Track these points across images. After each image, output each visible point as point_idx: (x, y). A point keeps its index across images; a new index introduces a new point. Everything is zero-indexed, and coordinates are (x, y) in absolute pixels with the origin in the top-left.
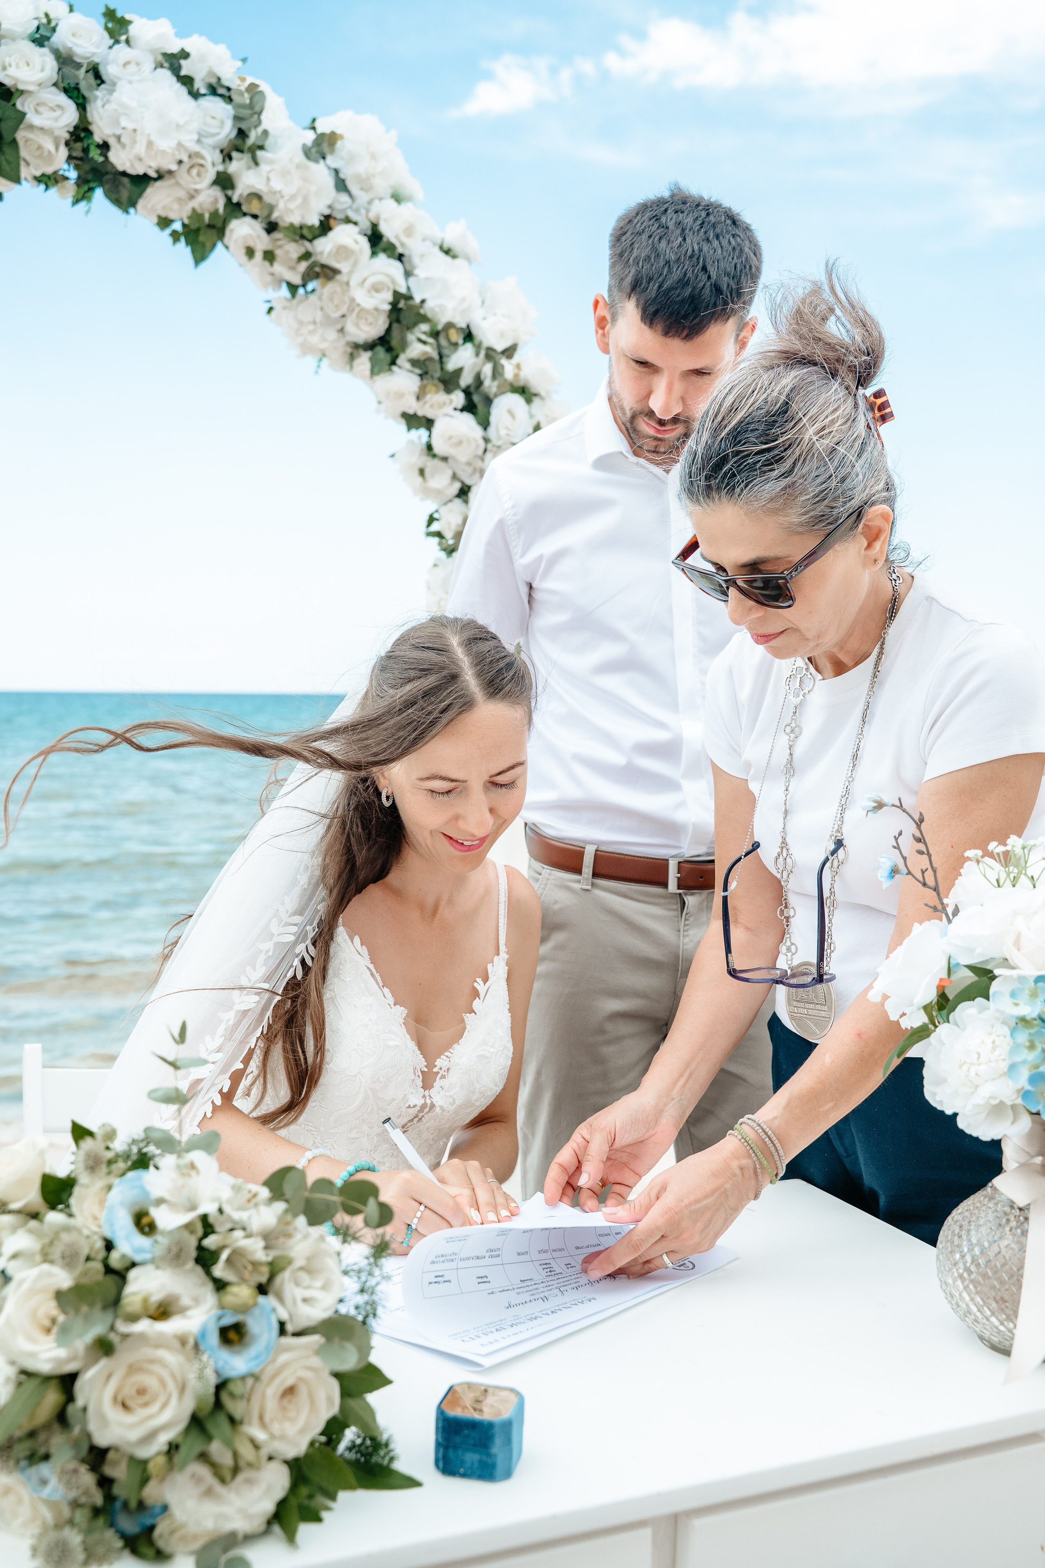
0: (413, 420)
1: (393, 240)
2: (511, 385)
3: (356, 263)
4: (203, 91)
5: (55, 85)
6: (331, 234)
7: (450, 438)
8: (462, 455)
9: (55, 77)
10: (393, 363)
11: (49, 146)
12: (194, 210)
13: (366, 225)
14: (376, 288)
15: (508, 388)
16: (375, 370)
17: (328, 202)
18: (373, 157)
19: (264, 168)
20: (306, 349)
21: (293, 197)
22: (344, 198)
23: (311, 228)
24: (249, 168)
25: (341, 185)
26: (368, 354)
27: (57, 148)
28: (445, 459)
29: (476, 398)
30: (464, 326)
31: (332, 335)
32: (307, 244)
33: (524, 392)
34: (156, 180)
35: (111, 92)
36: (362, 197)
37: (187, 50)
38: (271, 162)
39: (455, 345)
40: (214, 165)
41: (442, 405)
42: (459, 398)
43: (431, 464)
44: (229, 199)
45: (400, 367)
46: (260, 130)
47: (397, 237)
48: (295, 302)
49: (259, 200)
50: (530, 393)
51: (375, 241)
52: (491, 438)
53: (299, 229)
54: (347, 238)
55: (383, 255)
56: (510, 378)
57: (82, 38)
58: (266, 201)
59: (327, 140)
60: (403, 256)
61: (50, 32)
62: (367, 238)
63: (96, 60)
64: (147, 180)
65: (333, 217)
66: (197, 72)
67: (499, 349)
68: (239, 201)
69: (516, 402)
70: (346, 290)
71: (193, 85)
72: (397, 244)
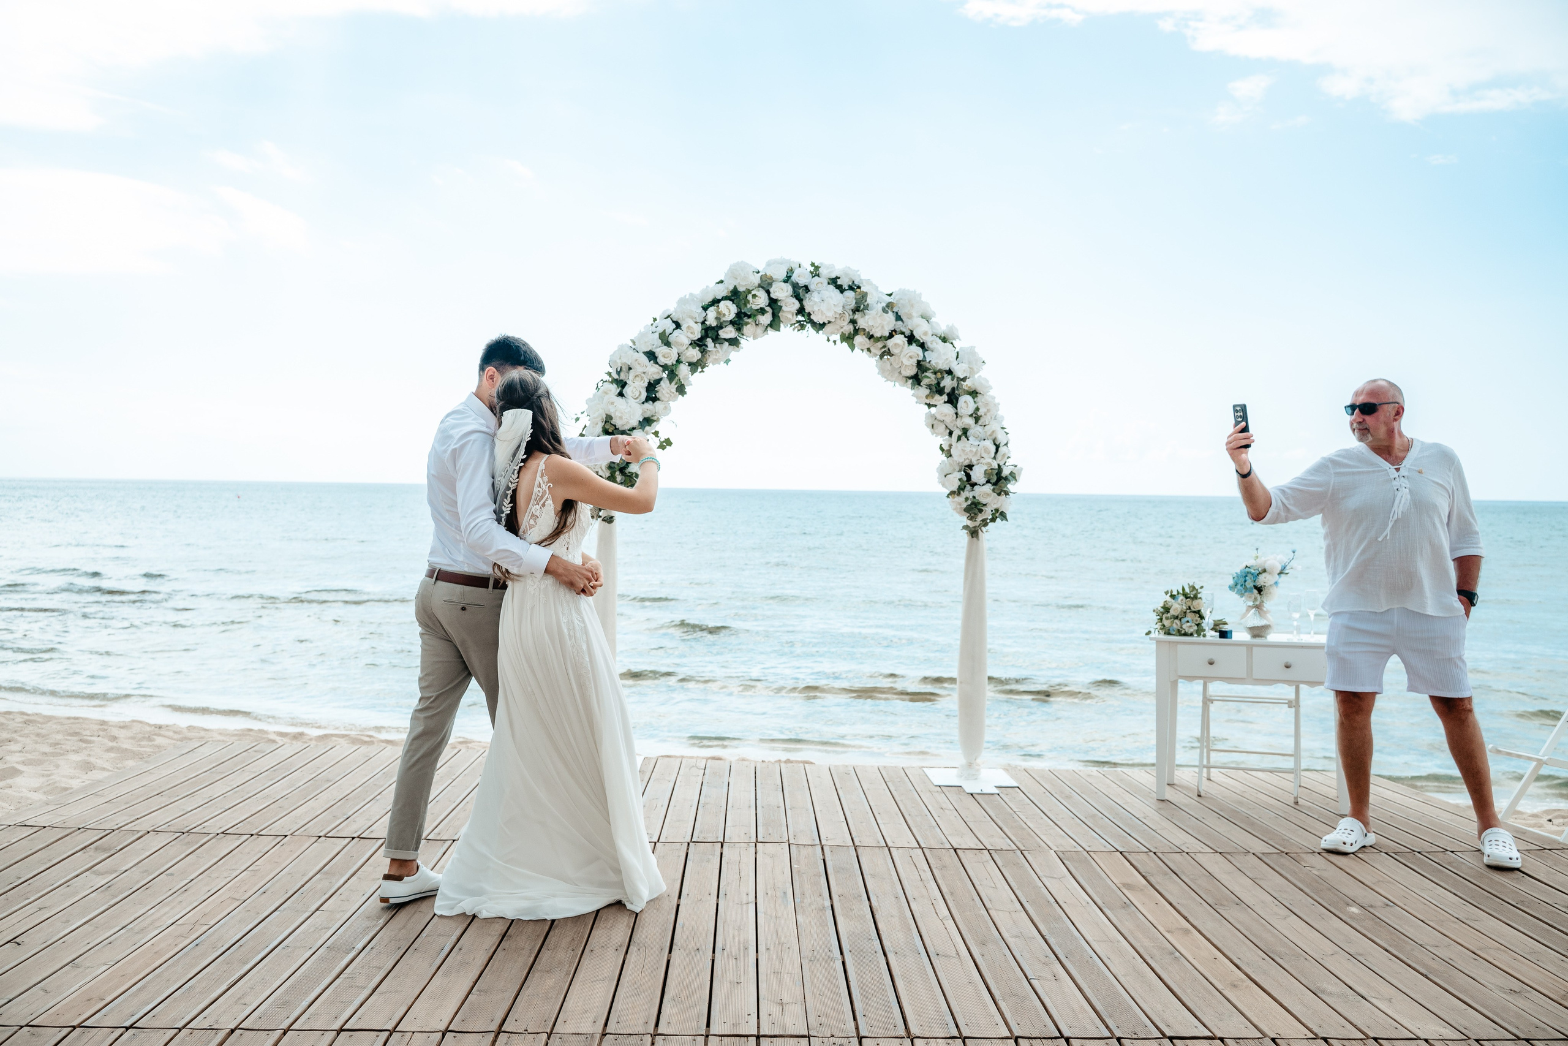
0: (929, 406)
1: (919, 338)
2: (967, 391)
3: (903, 348)
4: (847, 288)
5: (792, 296)
6: (893, 338)
7: (942, 414)
8: (948, 420)
9: (792, 294)
10: (919, 384)
11: (790, 316)
12: (842, 332)
13: (908, 333)
14: (912, 357)
15: (966, 393)
16: (913, 385)
17: (893, 326)
18: (912, 306)
19: (867, 317)
20: (887, 380)
21: (877, 327)
22: (900, 323)
23: (885, 337)
24: (861, 317)
25: (898, 318)
26: (911, 381)
27: (793, 315)
28: (942, 421)
29: (952, 397)
30: (948, 369)
31: (897, 374)
32: (885, 342)
33: (974, 394)
34: (828, 323)
35: (811, 294)
36: (907, 322)
37: (838, 276)
38: (870, 314)
39: (943, 378)
40: (850, 315)
41: (939, 401)
42: (945, 397)
43: (935, 422)
44: (855, 327)
45: (921, 386)
46: (866, 303)
47: (920, 337)
48: (882, 362)
49: (864, 330)
50: (977, 393)
51: (911, 339)
52: (959, 413)
53: (881, 337)
54: (899, 339)
55: (914, 344)
56: (966, 388)
57: (802, 277)
58: (867, 330)
59: (890, 306)
60: (923, 343)
61: (791, 276)
62: (907, 339)
63: (806, 284)
64: (824, 324)
65: (895, 331)
66: (844, 282)
67: (962, 377)
68: (859, 328)
69: (969, 398)
70: (899, 358)
71: (842, 288)
72: (920, 339)
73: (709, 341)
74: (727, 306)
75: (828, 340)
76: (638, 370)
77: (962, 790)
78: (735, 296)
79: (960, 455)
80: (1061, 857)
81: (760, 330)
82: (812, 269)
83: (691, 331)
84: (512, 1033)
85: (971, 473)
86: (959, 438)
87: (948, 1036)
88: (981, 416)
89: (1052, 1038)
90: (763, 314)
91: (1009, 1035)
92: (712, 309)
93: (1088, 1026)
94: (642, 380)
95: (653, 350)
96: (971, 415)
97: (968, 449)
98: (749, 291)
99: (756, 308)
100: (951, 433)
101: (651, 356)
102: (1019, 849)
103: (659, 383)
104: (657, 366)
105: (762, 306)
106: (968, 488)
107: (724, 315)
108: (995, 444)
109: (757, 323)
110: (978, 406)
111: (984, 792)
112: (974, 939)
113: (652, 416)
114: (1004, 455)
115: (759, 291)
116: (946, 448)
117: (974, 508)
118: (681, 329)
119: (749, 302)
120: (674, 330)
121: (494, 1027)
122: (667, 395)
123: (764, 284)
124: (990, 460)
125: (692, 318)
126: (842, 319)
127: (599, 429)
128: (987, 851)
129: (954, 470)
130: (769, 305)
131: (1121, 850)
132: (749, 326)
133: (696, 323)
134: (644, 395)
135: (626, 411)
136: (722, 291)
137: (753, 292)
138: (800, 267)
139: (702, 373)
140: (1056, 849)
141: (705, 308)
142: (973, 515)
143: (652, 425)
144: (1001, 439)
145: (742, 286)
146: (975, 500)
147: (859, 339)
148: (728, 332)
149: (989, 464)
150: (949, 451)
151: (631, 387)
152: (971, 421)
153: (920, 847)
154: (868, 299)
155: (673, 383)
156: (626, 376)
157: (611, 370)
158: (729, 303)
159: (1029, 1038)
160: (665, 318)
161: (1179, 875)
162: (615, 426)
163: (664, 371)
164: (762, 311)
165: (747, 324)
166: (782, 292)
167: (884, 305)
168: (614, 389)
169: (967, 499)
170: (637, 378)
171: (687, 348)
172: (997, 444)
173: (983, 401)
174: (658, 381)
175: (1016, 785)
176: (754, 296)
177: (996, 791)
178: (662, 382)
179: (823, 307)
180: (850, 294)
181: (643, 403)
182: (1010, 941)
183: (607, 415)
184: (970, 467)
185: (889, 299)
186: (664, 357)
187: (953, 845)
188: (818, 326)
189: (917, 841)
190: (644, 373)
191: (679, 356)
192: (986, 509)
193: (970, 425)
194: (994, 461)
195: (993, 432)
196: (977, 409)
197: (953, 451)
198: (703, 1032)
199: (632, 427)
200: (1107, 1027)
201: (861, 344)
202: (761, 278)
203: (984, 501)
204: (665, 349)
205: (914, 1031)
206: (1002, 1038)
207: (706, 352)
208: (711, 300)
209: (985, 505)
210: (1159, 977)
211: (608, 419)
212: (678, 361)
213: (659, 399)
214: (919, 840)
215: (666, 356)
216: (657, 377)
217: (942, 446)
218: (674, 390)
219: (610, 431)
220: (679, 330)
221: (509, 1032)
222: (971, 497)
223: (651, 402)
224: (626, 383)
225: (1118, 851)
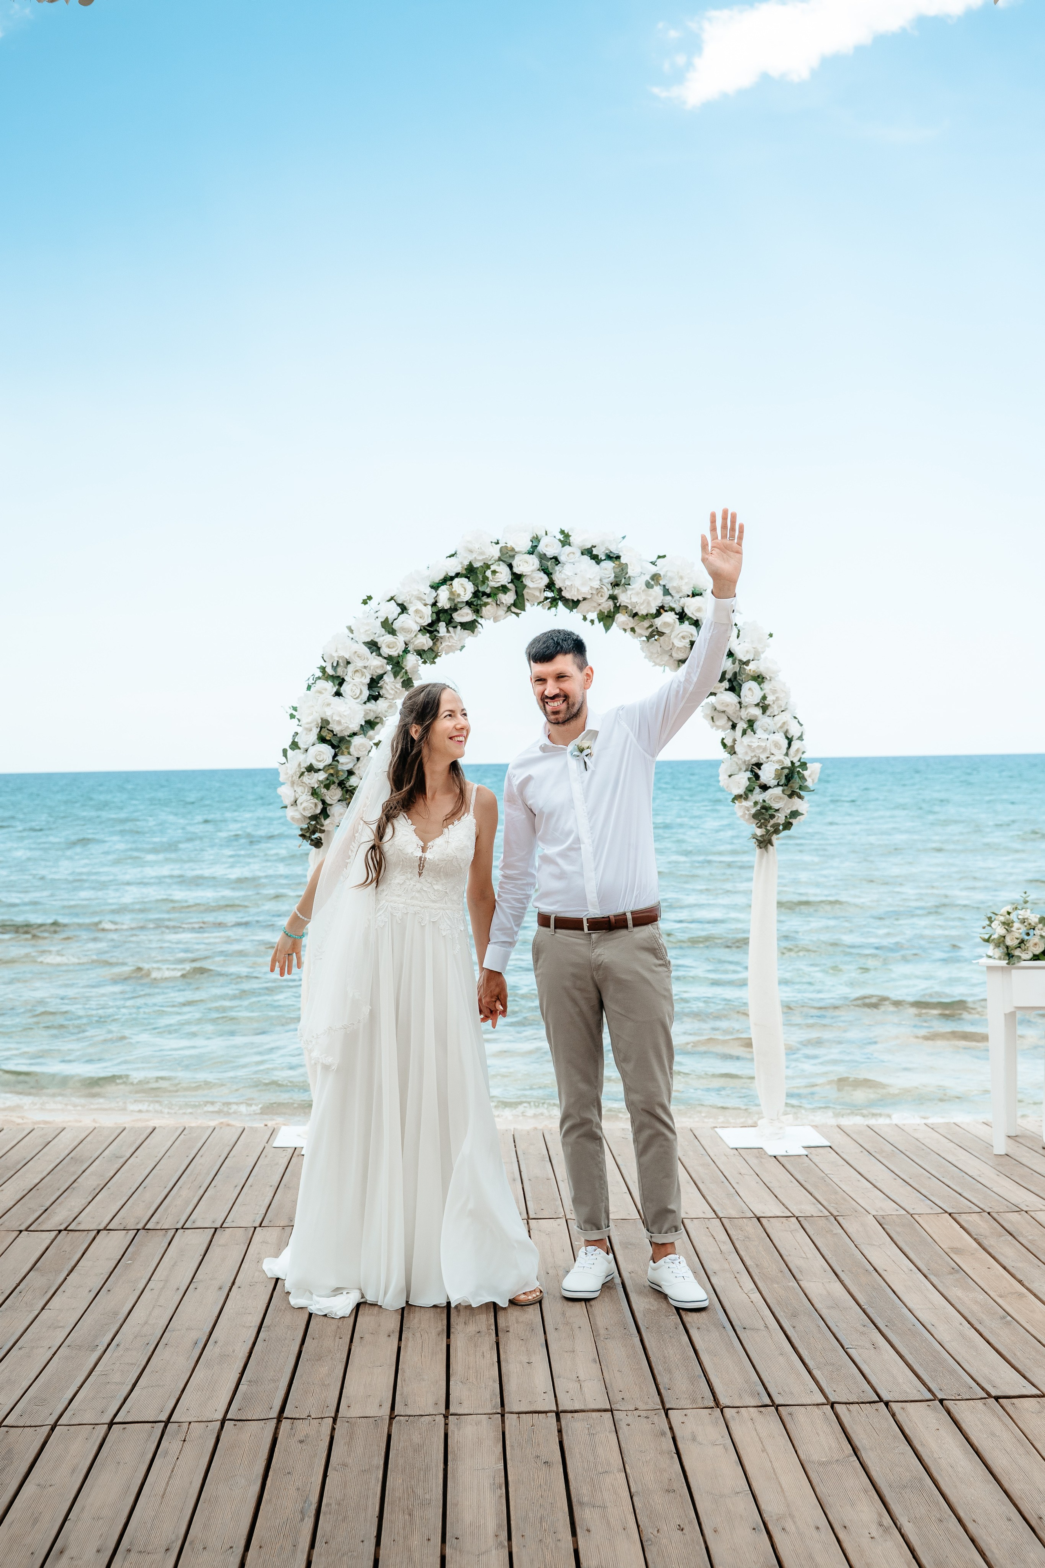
1: (691, 615)
2: (752, 676)
3: (674, 627)
4: (603, 558)
5: (539, 570)
6: (662, 616)
7: (723, 703)
8: (730, 711)
9: (539, 567)
11: (537, 593)
12: (600, 610)
13: (678, 610)
14: (683, 637)
15: (750, 678)
17: (661, 601)
18: (681, 578)
19: (629, 592)
20: (656, 664)
21: (642, 604)
22: (669, 598)
23: (651, 615)
24: (623, 592)
25: (666, 592)
27: (540, 592)
28: (724, 712)
29: (735, 684)
31: (666, 658)
32: (652, 620)
33: (759, 679)
34: (583, 601)
35: (563, 567)
36: (677, 596)
37: (594, 545)
38: (633, 589)
40: (608, 590)
41: (719, 688)
42: (726, 684)
43: (716, 714)
44: (615, 604)
46: (627, 576)
47: (693, 614)
48: (649, 643)
49: (627, 607)
50: (763, 678)
51: (682, 616)
52: (743, 702)
53: (647, 615)
54: (669, 618)
55: (687, 622)
56: (751, 673)
57: (550, 547)
58: (630, 608)
59: (656, 577)
60: (697, 621)
61: (536, 546)
62: (678, 617)
63: (556, 555)
64: (578, 601)
65: (662, 607)
66: (599, 552)
67: (745, 660)
68: (620, 605)
69: (753, 684)
70: (670, 639)
71: (598, 558)
72: (693, 617)
73: (442, 626)
74: (462, 584)
75: (585, 619)
76: (358, 663)
77: (763, 1153)
78: (470, 572)
79: (746, 753)
80: (881, 1222)
81: (501, 611)
82: (561, 537)
83: (419, 615)
84: (295, 1419)
85: (760, 773)
86: (744, 732)
87: (760, 1404)
88: (769, 705)
89: (870, 1403)
90: (505, 593)
91: (825, 1401)
92: (444, 588)
93: (908, 1390)
94: (363, 675)
95: (376, 640)
96: (757, 705)
97: (755, 745)
98: (488, 567)
99: (496, 586)
100: (734, 726)
101: (373, 646)
102: (832, 1214)
103: (382, 678)
104: (380, 658)
105: (503, 583)
106: (757, 790)
107: (459, 595)
108: (787, 738)
109: (498, 603)
110: (765, 694)
111: (790, 1153)
112: (784, 1311)
113: (376, 718)
114: (798, 750)
115: (499, 565)
116: (729, 742)
117: (764, 814)
118: (407, 613)
119: (487, 578)
120: (399, 614)
121: (274, 1413)
122: (392, 692)
123: (506, 557)
124: (782, 757)
125: (420, 599)
126: (600, 595)
127: (313, 736)
128: (795, 1218)
129: (740, 769)
130: (512, 582)
131: (950, 1211)
132: (488, 607)
133: (425, 605)
134: (366, 693)
135: (345, 714)
136: (455, 566)
137: (493, 568)
138: (546, 534)
139: (433, 665)
140: (874, 1213)
141: (435, 587)
142: (762, 821)
143: (376, 728)
144: (794, 731)
145: (479, 561)
146: (764, 804)
147: (621, 618)
148: (465, 615)
149: (780, 761)
150: (733, 747)
151: (351, 685)
152: (757, 712)
153: (718, 1217)
154: (629, 571)
155: (398, 678)
156: (343, 672)
157: (324, 664)
158: (464, 581)
159: (846, 1403)
160: (388, 601)
161: (1016, 1237)
162: (332, 731)
163: (388, 664)
164: (504, 589)
165: (486, 604)
166: (527, 565)
167: (648, 577)
168: (330, 687)
169: (756, 803)
170: (357, 674)
171: (415, 636)
172: (790, 737)
173: (770, 687)
174: (381, 677)
175: (828, 1144)
176: (494, 572)
177: (804, 1152)
178: (385, 677)
179: (577, 582)
180: (609, 565)
181: (365, 703)
182: (824, 1313)
183: (322, 719)
184: (759, 765)
185: (653, 570)
186: (389, 648)
187: (756, 1213)
188: (571, 604)
189: (714, 1211)
190: (365, 667)
191: (406, 644)
192: (779, 815)
193: (756, 716)
194: (786, 757)
195: (784, 723)
196: (764, 698)
197: (736, 750)
198: (499, 1411)
199: (352, 732)
200: (930, 1390)
201: (623, 623)
202: (501, 550)
203: (776, 806)
204: (389, 638)
205: (723, 1401)
206: (818, 1405)
207: (438, 639)
208: (442, 577)
209: (777, 810)
210: (988, 1342)
211: (324, 724)
212: (406, 651)
213: (382, 697)
214: (716, 1209)
215: (391, 646)
216: (381, 672)
217: (725, 741)
218: (399, 685)
219: (328, 738)
220: (405, 615)
221: (291, 1419)
222: (761, 801)
223: (373, 701)
224: (343, 680)
225: (946, 1212)
